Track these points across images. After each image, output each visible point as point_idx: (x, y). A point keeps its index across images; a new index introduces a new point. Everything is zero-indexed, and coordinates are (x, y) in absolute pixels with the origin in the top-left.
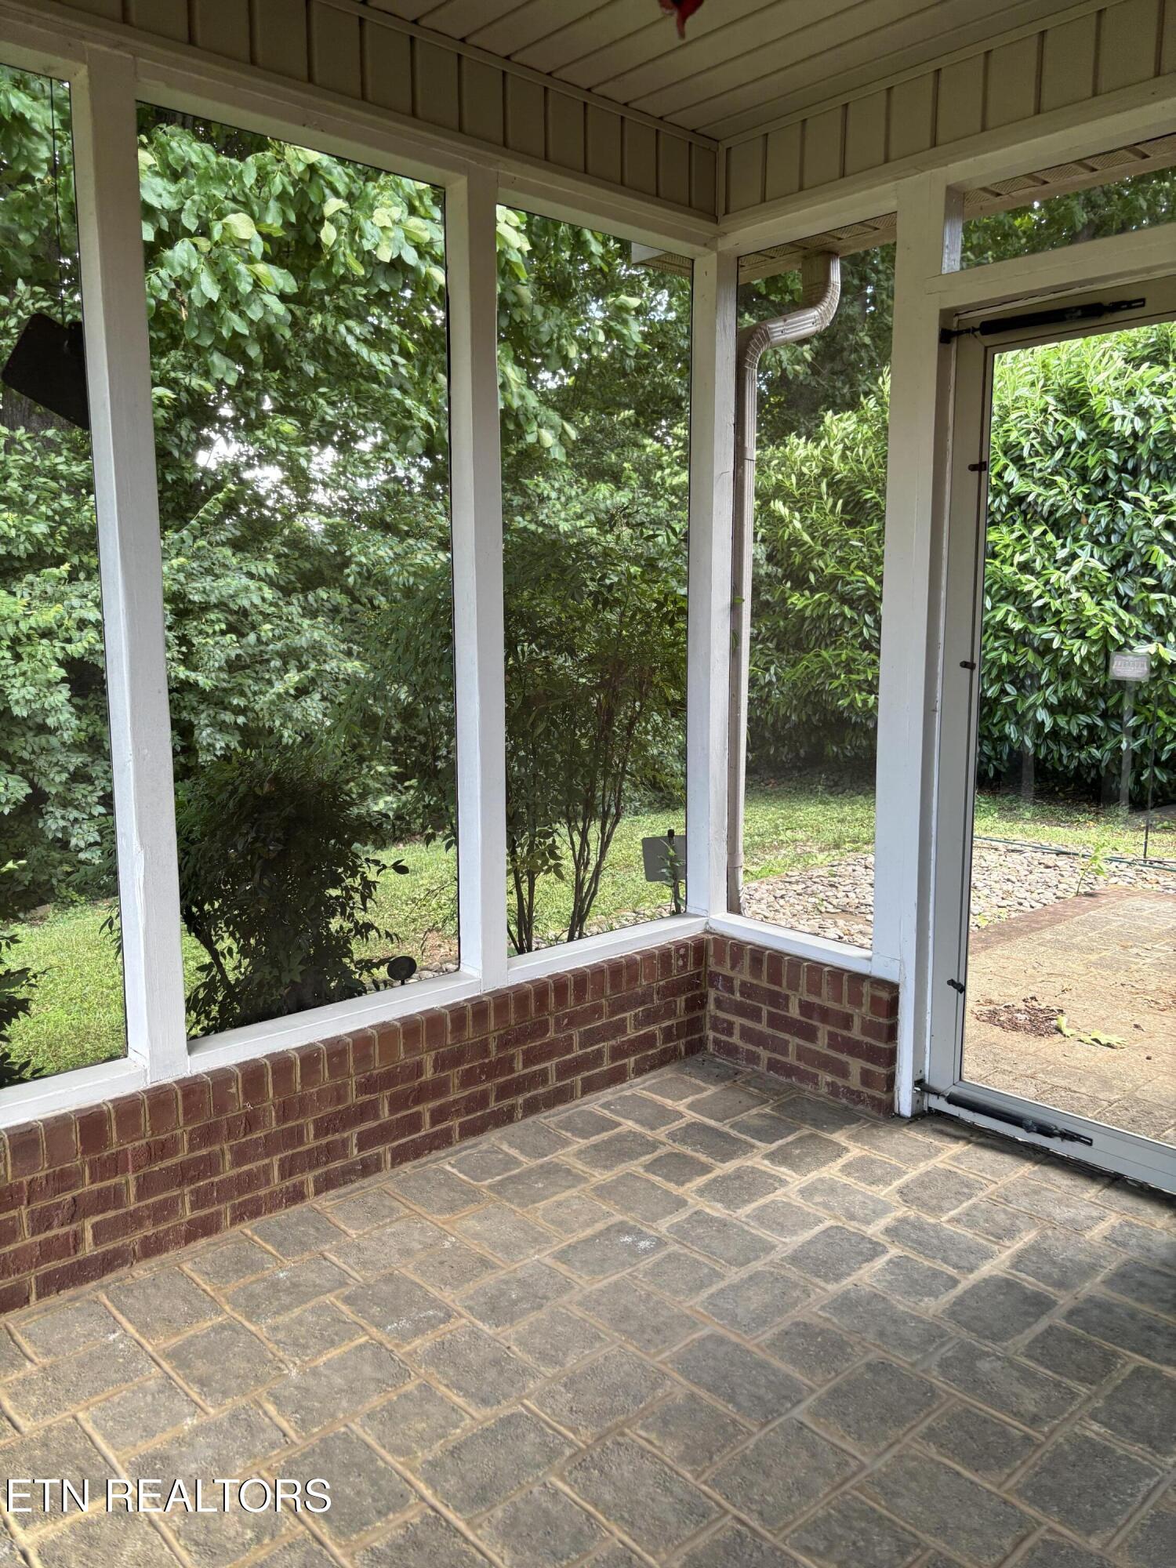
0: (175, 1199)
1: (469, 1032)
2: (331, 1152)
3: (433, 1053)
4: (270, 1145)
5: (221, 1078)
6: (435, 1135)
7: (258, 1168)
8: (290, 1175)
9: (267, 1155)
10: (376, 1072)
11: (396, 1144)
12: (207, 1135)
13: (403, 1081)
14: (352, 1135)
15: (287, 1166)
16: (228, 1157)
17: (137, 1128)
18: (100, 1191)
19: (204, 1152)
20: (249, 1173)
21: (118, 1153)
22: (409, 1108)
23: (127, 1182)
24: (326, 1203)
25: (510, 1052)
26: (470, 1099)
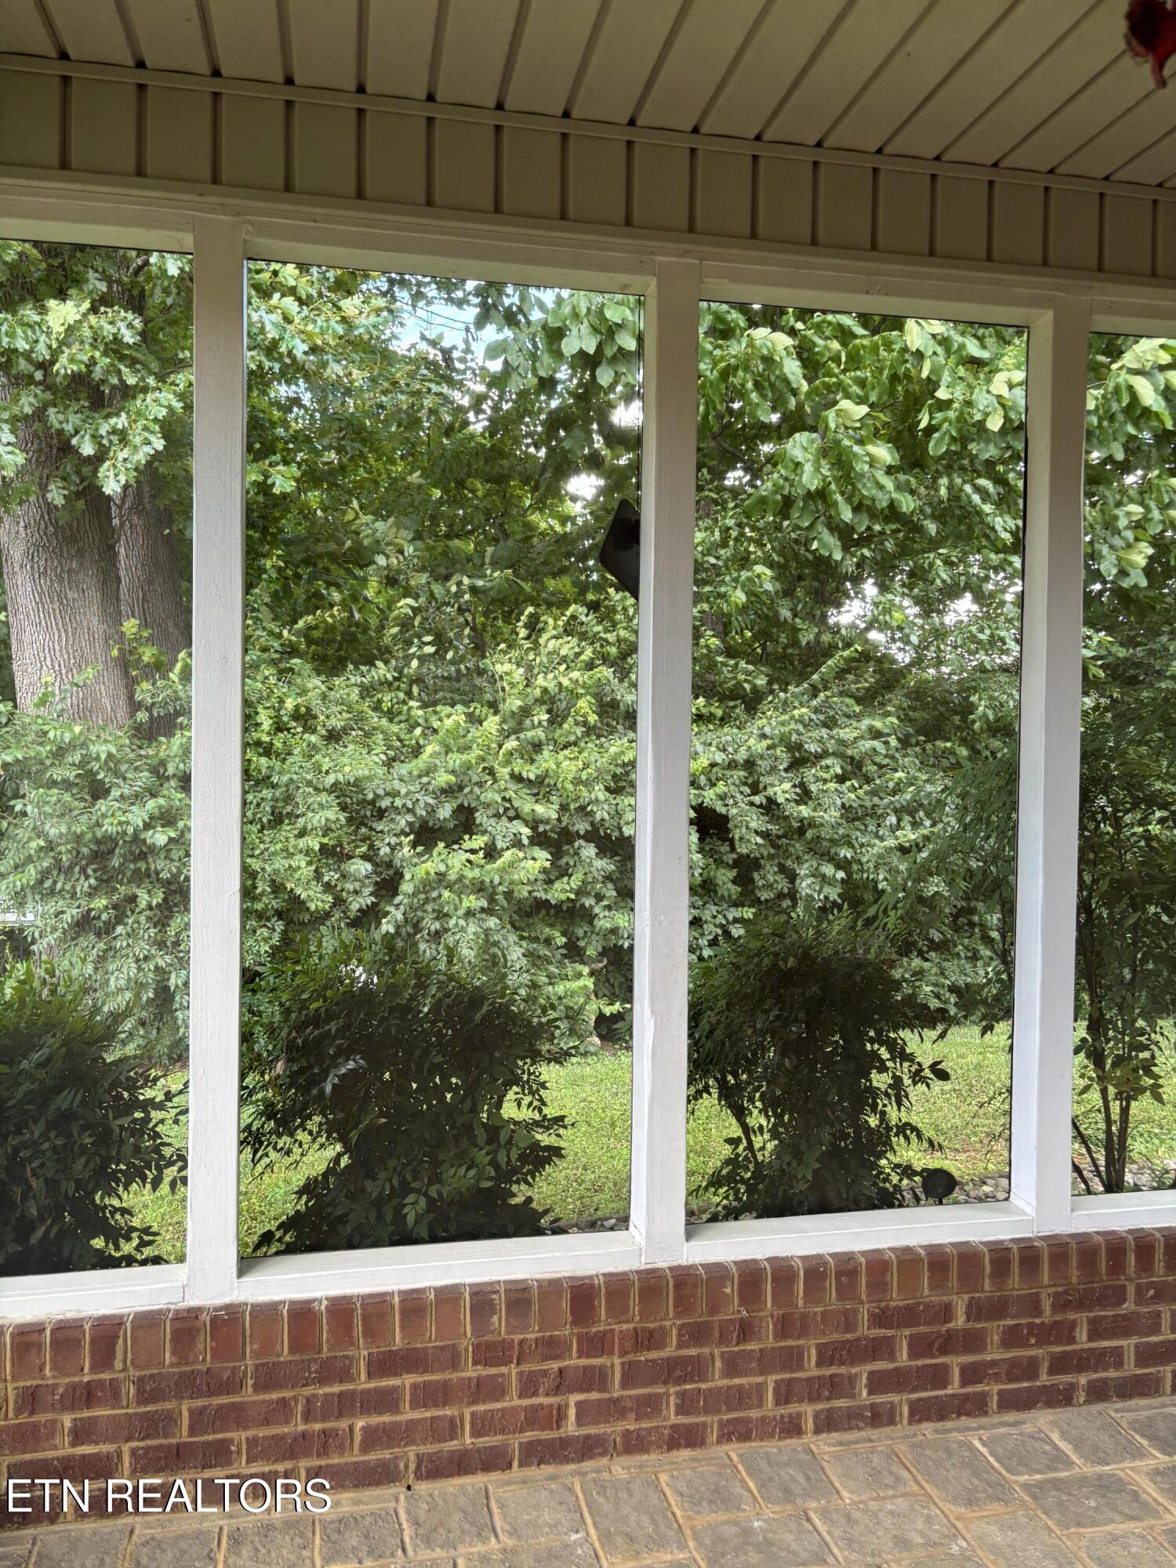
0: (659, 1396)
1: (1015, 1280)
2: (835, 1387)
3: (966, 1297)
4: (766, 1362)
5: (717, 1273)
6: (966, 1398)
7: (750, 1385)
8: (787, 1402)
9: (762, 1373)
10: (893, 1304)
11: (915, 1396)
12: (697, 1334)
13: (926, 1323)
14: (862, 1371)
15: (783, 1390)
16: (718, 1364)
17: (626, 1310)
18: (586, 1368)
19: (693, 1352)
20: (740, 1387)
21: (605, 1332)
22: (933, 1356)
23: (613, 1366)
24: (825, 1445)
25: (1072, 1316)
26: (1014, 1363)
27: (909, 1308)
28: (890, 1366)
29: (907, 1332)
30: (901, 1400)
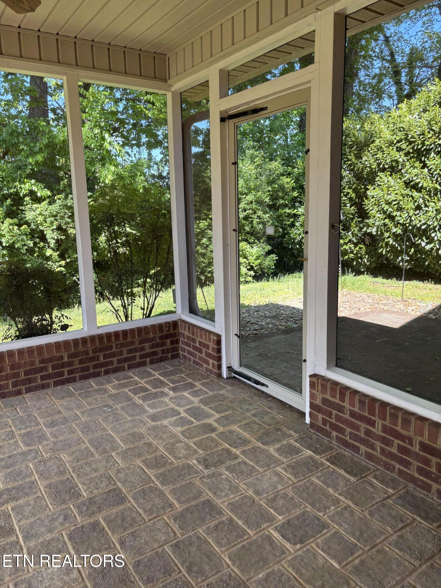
1: (81, 347)
2: (31, 380)
4: (8, 377)
6: (70, 378)
7: (4, 383)
8: (16, 386)
9: (7, 380)
10: (45, 357)
11: (55, 380)
13: (56, 361)
15: (14, 383)
24: (29, 396)
25: (98, 354)
26: (82, 368)
27: (50, 358)
28: (47, 373)
29: (51, 364)
30: (51, 381)
